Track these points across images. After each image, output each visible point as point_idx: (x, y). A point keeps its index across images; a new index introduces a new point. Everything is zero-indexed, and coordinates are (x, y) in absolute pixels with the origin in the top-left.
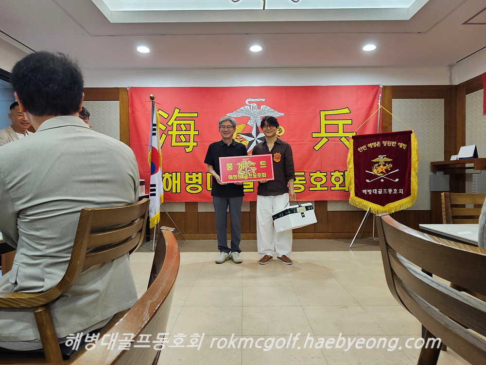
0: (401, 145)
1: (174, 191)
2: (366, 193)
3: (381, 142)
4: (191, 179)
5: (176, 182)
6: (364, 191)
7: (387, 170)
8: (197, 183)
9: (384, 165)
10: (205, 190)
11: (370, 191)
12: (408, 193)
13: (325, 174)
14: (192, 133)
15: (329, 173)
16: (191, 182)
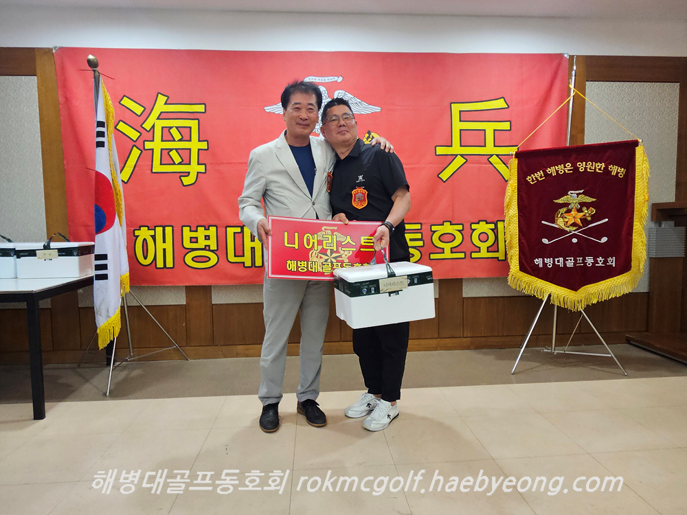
1: (160, 264)
2: (541, 266)
3: (574, 165)
5: (164, 246)
6: (539, 261)
7: (585, 219)
8: (207, 248)
9: (580, 211)
10: (223, 262)
11: (549, 261)
12: (624, 266)
13: (460, 227)
14: (195, 145)
15: (467, 226)
16: (194, 246)
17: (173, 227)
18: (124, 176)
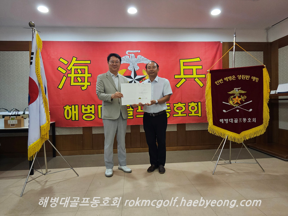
0: (254, 78)
2: (223, 122)
3: (236, 76)
4: (86, 110)
5: (75, 112)
10: (97, 118)
11: (226, 120)
13: (184, 105)
14: (87, 75)
15: (187, 104)
16: (86, 112)
17: (78, 105)
18: (60, 87)
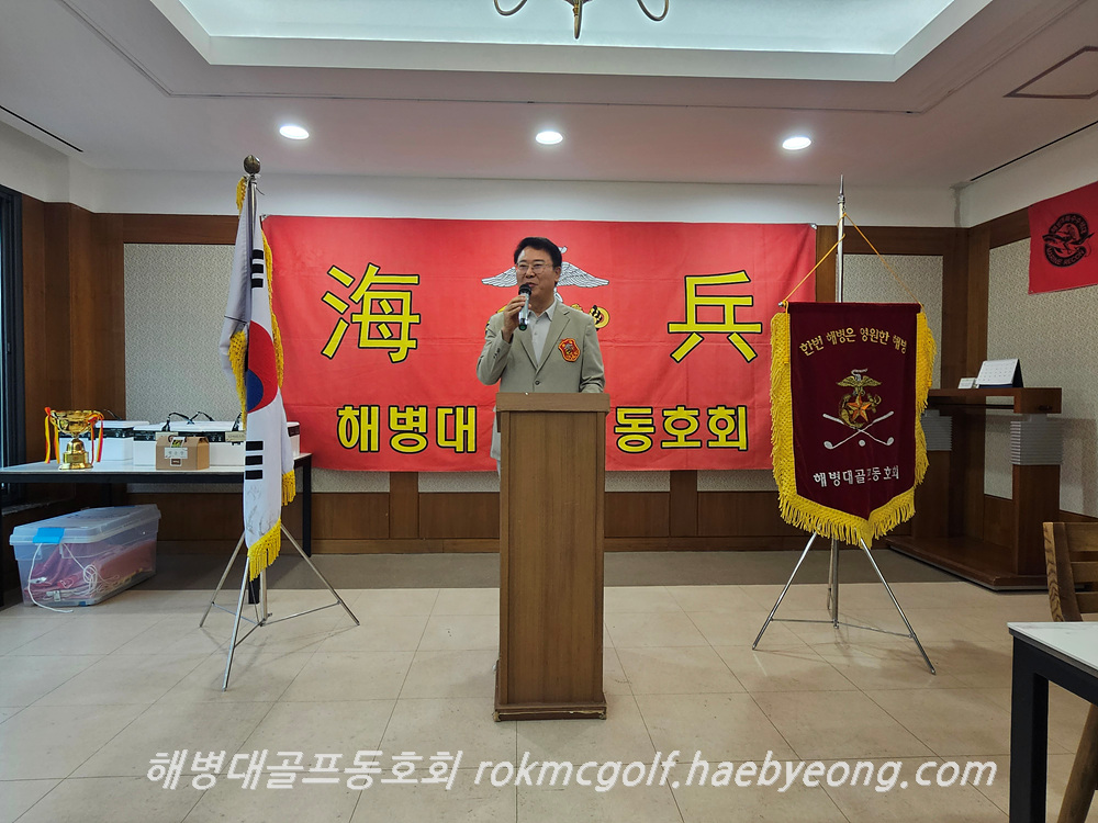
0: (897, 342)
1: (364, 447)
3: (856, 331)
4: (402, 421)
5: (370, 427)
7: (871, 411)
8: (415, 430)
9: (864, 399)
10: (432, 447)
13: (696, 413)
14: (406, 319)
15: (703, 411)
16: (402, 428)
17: (379, 407)
18: (329, 351)
